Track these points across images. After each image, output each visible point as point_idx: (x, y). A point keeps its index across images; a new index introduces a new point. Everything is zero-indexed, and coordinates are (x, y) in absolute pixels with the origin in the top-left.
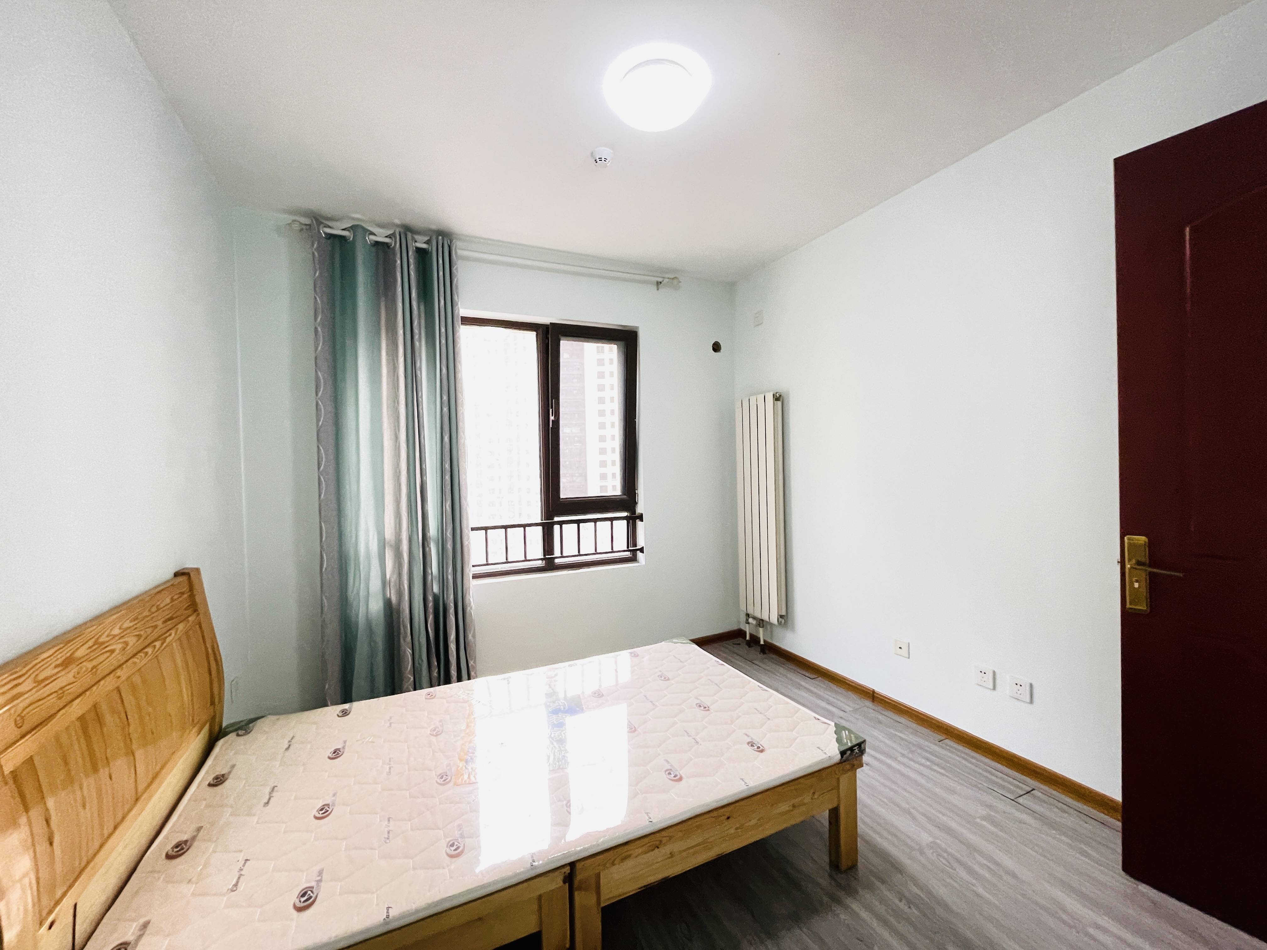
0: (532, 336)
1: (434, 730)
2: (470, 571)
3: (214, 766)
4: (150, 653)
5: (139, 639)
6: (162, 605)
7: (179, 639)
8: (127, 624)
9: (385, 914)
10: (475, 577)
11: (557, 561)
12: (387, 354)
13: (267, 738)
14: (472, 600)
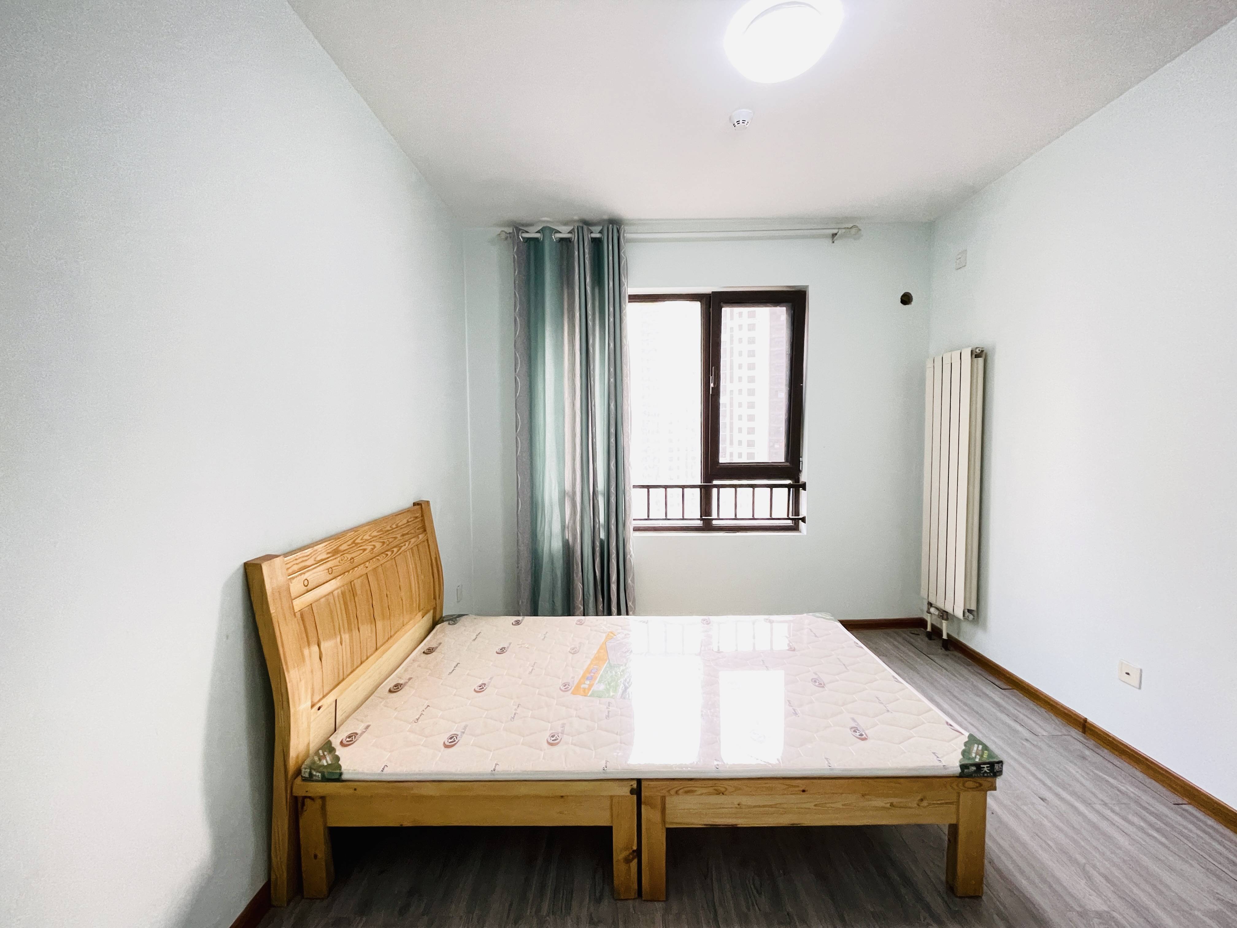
0: (696, 307)
1: (573, 649)
2: (631, 524)
3: (430, 641)
4: (389, 555)
5: (383, 545)
6: (399, 525)
7: (412, 548)
8: (375, 534)
9: (493, 767)
10: (636, 529)
11: (714, 522)
12: (568, 335)
13: (465, 630)
14: (631, 549)
